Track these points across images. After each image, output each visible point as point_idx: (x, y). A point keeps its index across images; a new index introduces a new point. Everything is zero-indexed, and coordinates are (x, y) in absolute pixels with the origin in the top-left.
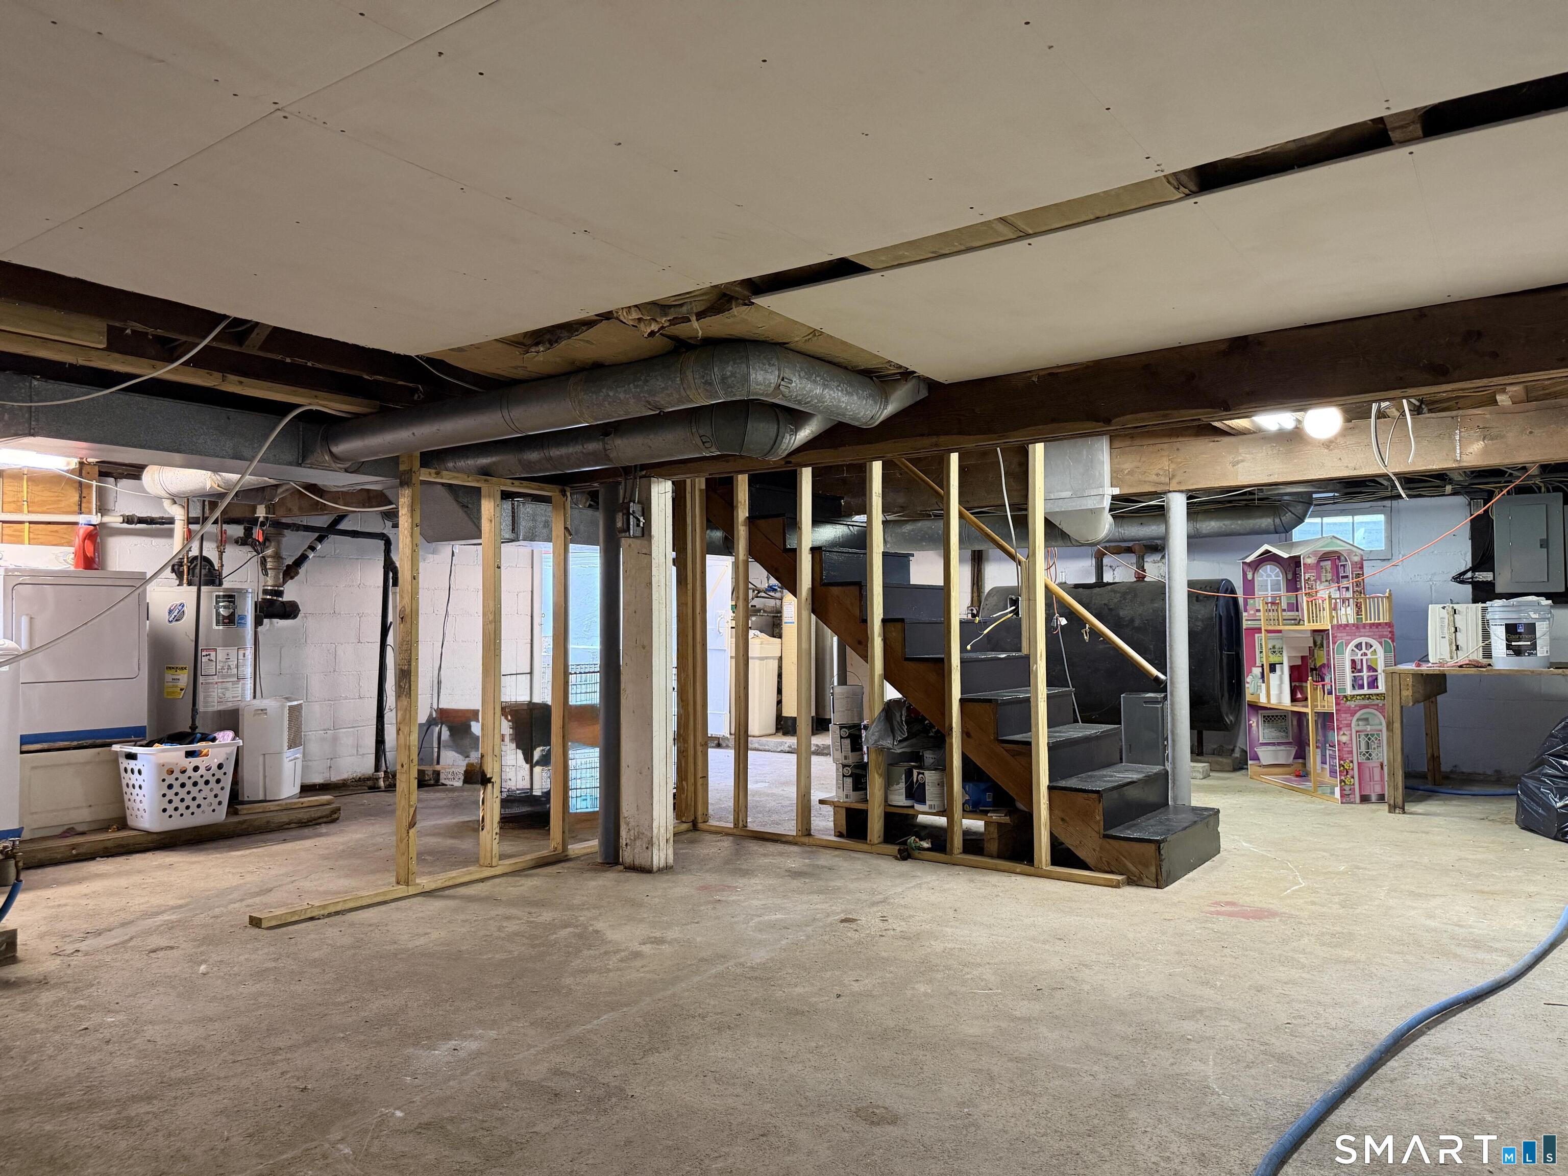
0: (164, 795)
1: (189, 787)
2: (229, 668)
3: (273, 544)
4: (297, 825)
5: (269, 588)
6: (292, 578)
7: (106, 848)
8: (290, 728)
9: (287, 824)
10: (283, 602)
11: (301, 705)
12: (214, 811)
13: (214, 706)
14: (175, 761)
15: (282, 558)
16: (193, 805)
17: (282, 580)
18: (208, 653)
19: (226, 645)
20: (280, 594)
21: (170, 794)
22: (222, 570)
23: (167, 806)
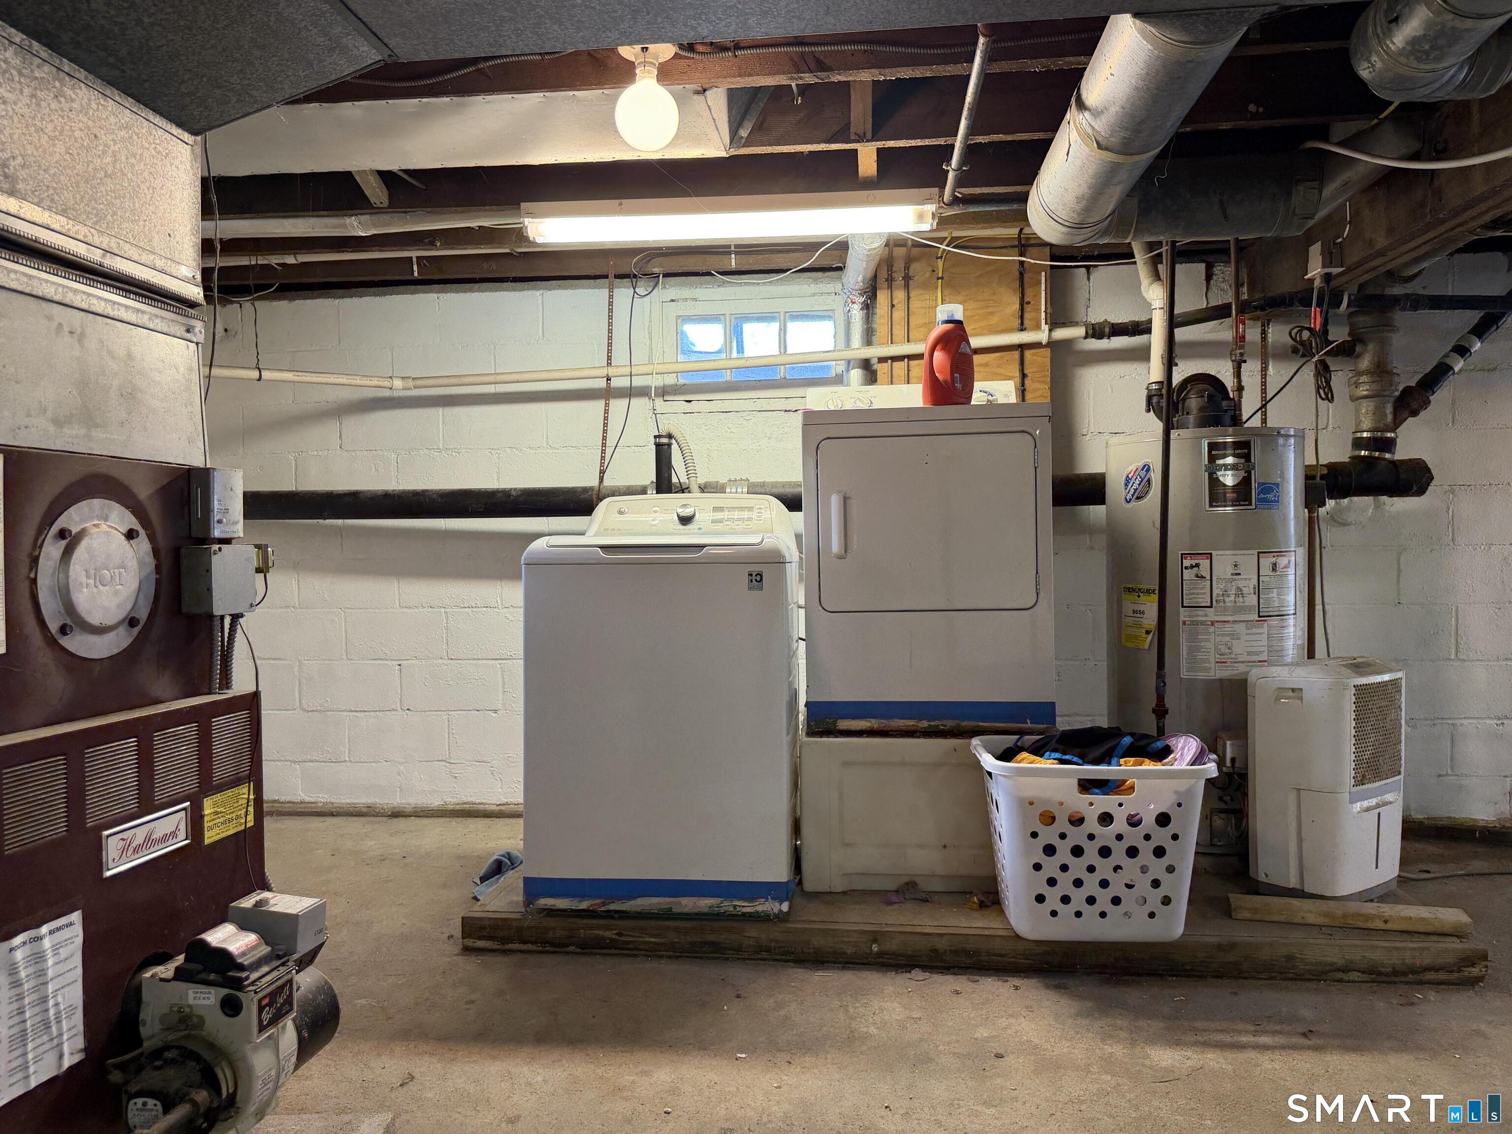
0: (1037, 867)
1: (1091, 856)
2: (1240, 592)
3: (1371, 346)
4: (1366, 977)
5: (1365, 435)
6: (1414, 413)
7: (934, 951)
8: (1360, 737)
9: (1339, 970)
10: (1393, 462)
11: (1395, 683)
12: (1152, 915)
13: (1208, 670)
14: (1059, 797)
15: (1390, 373)
16: (1104, 897)
17: (1390, 417)
18: (1194, 562)
19: (1239, 545)
20: (1388, 445)
21: (1051, 866)
22: (1240, 397)
23: (1046, 890)
